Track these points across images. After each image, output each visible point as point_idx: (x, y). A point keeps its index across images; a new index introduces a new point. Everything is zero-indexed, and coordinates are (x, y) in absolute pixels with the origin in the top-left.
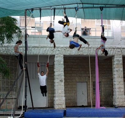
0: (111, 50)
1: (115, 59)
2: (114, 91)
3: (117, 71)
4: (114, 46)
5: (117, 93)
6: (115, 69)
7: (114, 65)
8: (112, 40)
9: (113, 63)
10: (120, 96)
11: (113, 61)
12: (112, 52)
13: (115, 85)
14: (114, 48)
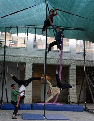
0: (68, 61)
1: (71, 68)
2: (69, 92)
3: (72, 77)
4: (70, 58)
5: (71, 93)
6: (70, 76)
7: (70, 72)
8: (70, 54)
9: (69, 71)
10: (73, 96)
11: (69, 69)
12: (69, 62)
14: (70, 60)
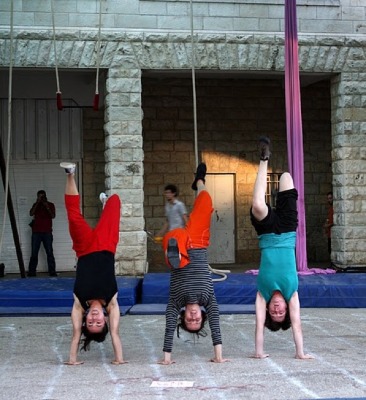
0: (327, 53)
1: (344, 85)
2: (335, 209)
3: (348, 133)
4: (338, 36)
5: (347, 218)
6: (342, 127)
7: (337, 107)
8: (334, 12)
9: (334, 103)
10: (357, 229)
11: (333, 93)
12: (331, 58)
13: (339, 185)
14: (339, 45)
